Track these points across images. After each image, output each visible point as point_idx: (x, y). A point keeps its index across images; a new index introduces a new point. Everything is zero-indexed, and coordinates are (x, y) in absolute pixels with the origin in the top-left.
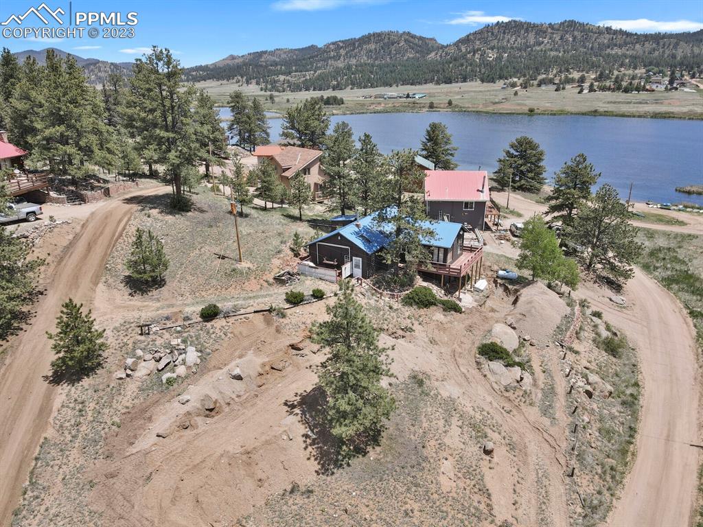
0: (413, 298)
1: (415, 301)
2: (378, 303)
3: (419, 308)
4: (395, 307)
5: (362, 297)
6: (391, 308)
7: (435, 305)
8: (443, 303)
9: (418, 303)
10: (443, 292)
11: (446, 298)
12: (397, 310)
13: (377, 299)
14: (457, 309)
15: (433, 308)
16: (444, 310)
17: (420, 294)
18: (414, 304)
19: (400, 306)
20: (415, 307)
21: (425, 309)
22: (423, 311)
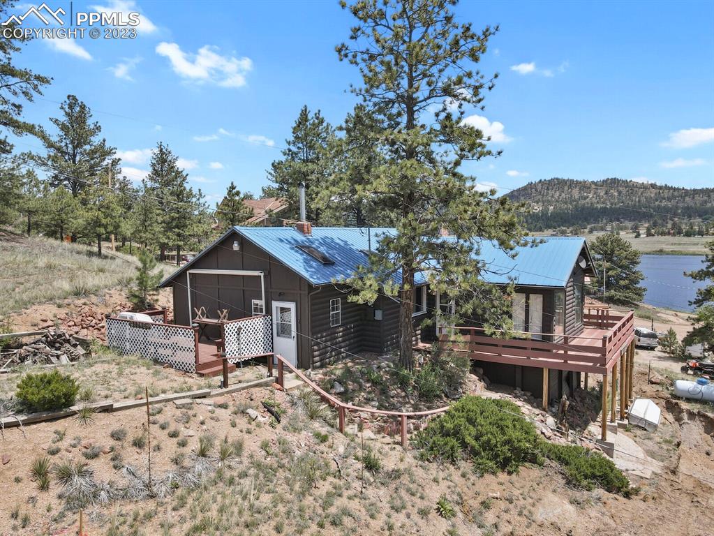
0: (456, 433)
1: (464, 445)
2: (323, 447)
3: (481, 470)
4: (389, 464)
5: (266, 419)
6: (371, 466)
7: (534, 460)
8: (561, 457)
9: (475, 453)
10: (551, 420)
11: (562, 442)
12: (395, 475)
13: (324, 430)
14: (612, 481)
15: (529, 473)
16: (571, 482)
17: (480, 420)
18: (459, 452)
19: (410, 459)
20: (466, 466)
21: (503, 476)
22: (494, 484)
